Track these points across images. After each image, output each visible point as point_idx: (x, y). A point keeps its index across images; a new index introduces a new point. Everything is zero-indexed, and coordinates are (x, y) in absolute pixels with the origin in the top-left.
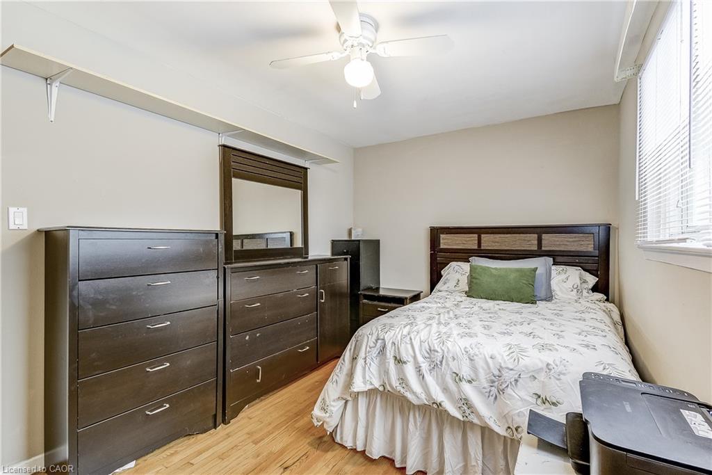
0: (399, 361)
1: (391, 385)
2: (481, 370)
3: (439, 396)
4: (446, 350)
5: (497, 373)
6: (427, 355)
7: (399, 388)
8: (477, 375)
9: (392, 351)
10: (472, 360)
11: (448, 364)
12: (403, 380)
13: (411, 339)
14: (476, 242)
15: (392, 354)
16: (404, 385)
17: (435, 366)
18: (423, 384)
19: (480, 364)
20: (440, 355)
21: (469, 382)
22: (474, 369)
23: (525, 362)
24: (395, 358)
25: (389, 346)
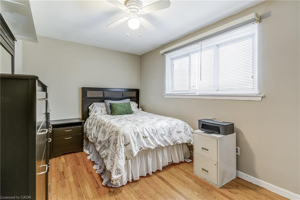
0: (145, 137)
1: (144, 147)
2: (166, 130)
3: (159, 143)
4: (156, 128)
5: (169, 130)
6: (152, 132)
7: (148, 147)
8: (165, 132)
9: (142, 135)
10: (163, 129)
11: (158, 132)
12: (148, 143)
13: (146, 129)
14: (103, 94)
15: (142, 136)
16: (149, 145)
17: (155, 134)
18: (154, 142)
19: (165, 129)
20: (156, 130)
21: (164, 135)
22: (164, 131)
23: (173, 125)
24: (143, 137)
25: (140, 133)
